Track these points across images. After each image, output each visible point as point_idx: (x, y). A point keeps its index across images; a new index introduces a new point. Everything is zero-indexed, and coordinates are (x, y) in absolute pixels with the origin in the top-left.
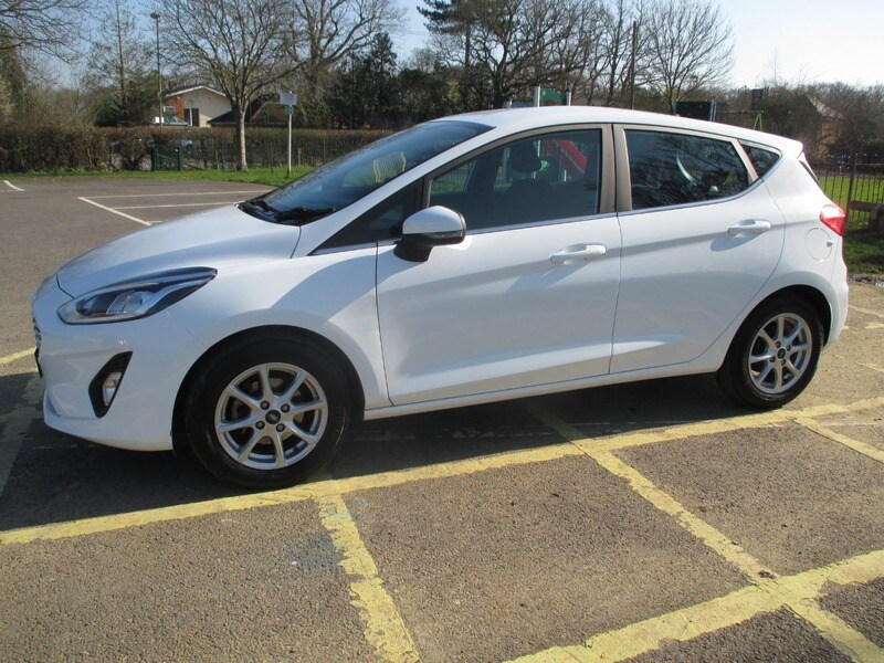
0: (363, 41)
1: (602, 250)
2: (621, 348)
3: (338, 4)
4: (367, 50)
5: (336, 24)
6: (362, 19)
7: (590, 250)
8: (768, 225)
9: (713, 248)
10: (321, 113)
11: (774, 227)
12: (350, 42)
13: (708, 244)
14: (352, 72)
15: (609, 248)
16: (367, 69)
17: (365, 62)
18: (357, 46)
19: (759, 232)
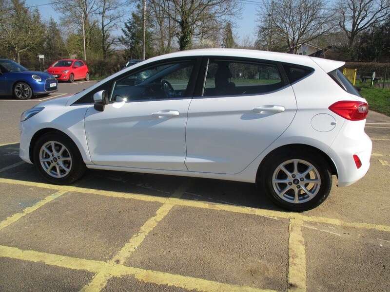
0: (381, 19)
1: (177, 113)
2: (189, 160)
3: (369, 2)
4: (382, 23)
5: (366, 11)
6: (382, 8)
7: (171, 113)
8: (283, 109)
9: (242, 118)
10: (352, 54)
11: (286, 110)
12: (374, 20)
13: (240, 116)
14: (372, 34)
15: (180, 112)
16: (382, 32)
17: (380, 29)
18: (378, 22)
19: (277, 112)
